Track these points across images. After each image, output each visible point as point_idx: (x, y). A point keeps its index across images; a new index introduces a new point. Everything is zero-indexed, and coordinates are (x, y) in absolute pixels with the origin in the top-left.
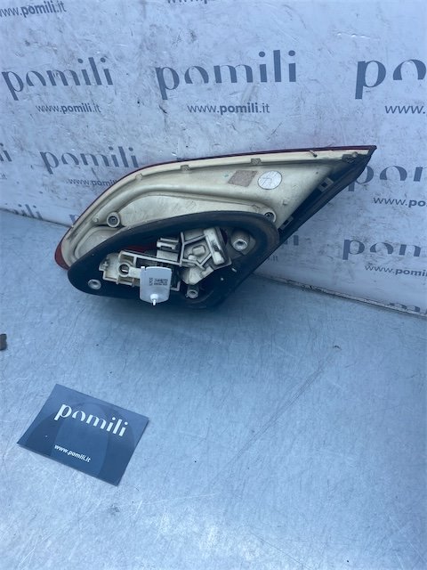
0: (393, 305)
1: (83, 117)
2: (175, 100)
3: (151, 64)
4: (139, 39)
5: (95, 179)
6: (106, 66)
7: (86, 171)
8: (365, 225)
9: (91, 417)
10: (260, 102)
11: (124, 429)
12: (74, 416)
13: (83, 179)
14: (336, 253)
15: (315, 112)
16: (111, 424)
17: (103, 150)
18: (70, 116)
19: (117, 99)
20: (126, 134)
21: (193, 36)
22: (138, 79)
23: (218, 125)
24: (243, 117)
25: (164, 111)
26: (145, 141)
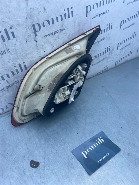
0: (98, 73)
2: (40, 35)
3: (31, 24)
4: (25, 15)
5: (8, 85)
6: (12, 30)
7: (4, 83)
9: (92, 146)
11: (102, 139)
12: (88, 151)
13: (2, 88)
15: (78, 24)
16: (98, 142)
17: (12, 69)
19: (17, 43)
20: (21, 57)
21: (45, 9)
22: (26, 31)
23: (54, 39)
24: (61, 33)
25: (36, 41)
26: (29, 56)
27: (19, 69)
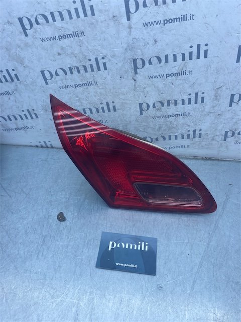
1: (87, 88)
2: (142, 74)
3: (131, 57)
4: (125, 46)
6: (104, 61)
8: (236, 122)
9: (127, 245)
10: (188, 70)
11: (147, 247)
12: (118, 246)
14: (220, 139)
15: (216, 72)
16: (139, 246)
17: (97, 105)
18: (79, 89)
19: (109, 77)
20: (111, 94)
21: (156, 41)
22: (122, 65)
23: (164, 84)
24: (178, 78)
25: (135, 80)
26: (121, 97)
27: (106, 108)
